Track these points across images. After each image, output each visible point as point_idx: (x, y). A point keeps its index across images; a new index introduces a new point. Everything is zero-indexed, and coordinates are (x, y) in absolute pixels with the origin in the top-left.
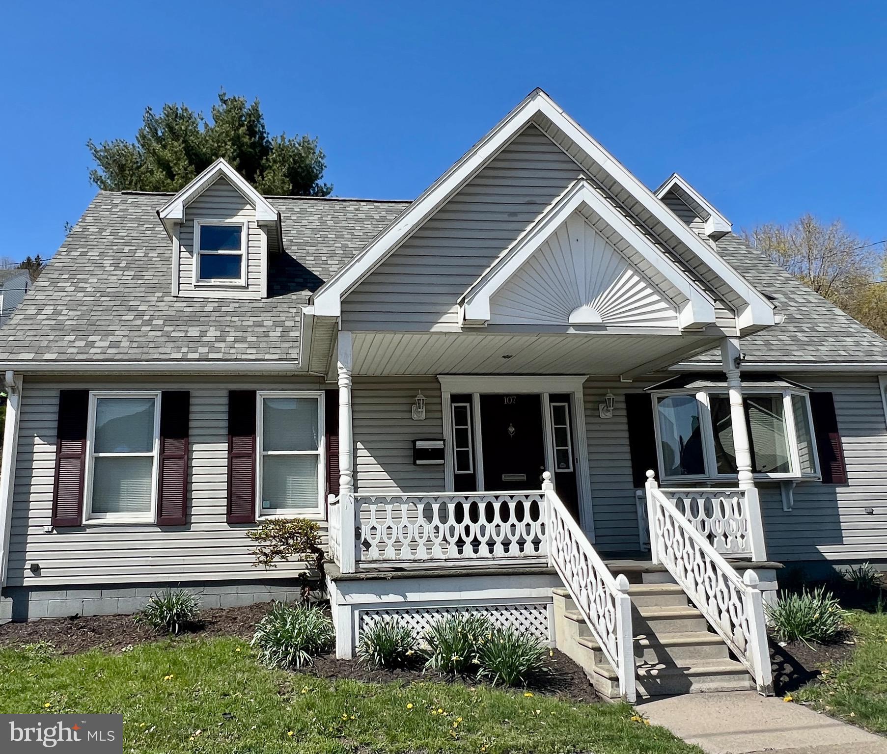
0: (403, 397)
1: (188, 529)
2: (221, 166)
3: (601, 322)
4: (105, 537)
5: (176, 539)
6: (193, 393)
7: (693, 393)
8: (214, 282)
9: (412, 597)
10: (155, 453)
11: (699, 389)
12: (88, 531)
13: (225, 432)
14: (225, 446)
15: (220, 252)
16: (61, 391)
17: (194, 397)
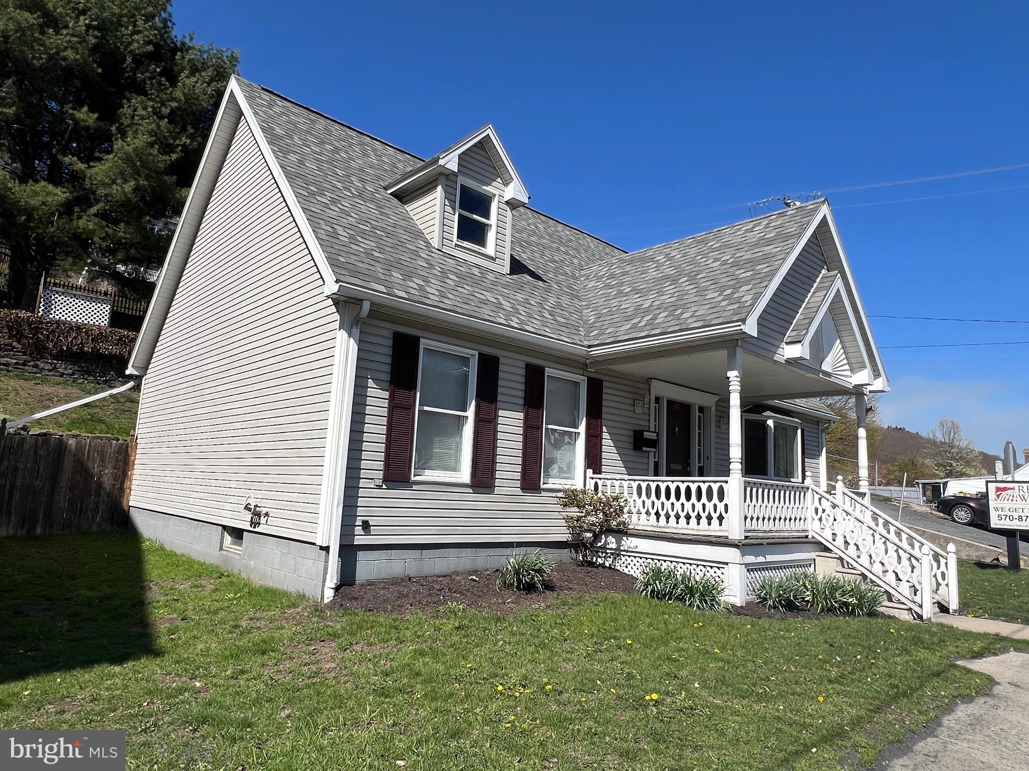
0: (629, 392)
1: (491, 492)
2: (489, 132)
3: (830, 371)
4: (429, 495)
5: (482, 500)
6: (502, 360)
7: (765, 419)
8: (466, 244)
9: (770, 558)
10: (471, 413)
11: (770, 417)
12: (414, 487)
13: (521, 401)
14: (521, 415)
15: (475, 217)
16: (394, 333)
17: (502, 364)
